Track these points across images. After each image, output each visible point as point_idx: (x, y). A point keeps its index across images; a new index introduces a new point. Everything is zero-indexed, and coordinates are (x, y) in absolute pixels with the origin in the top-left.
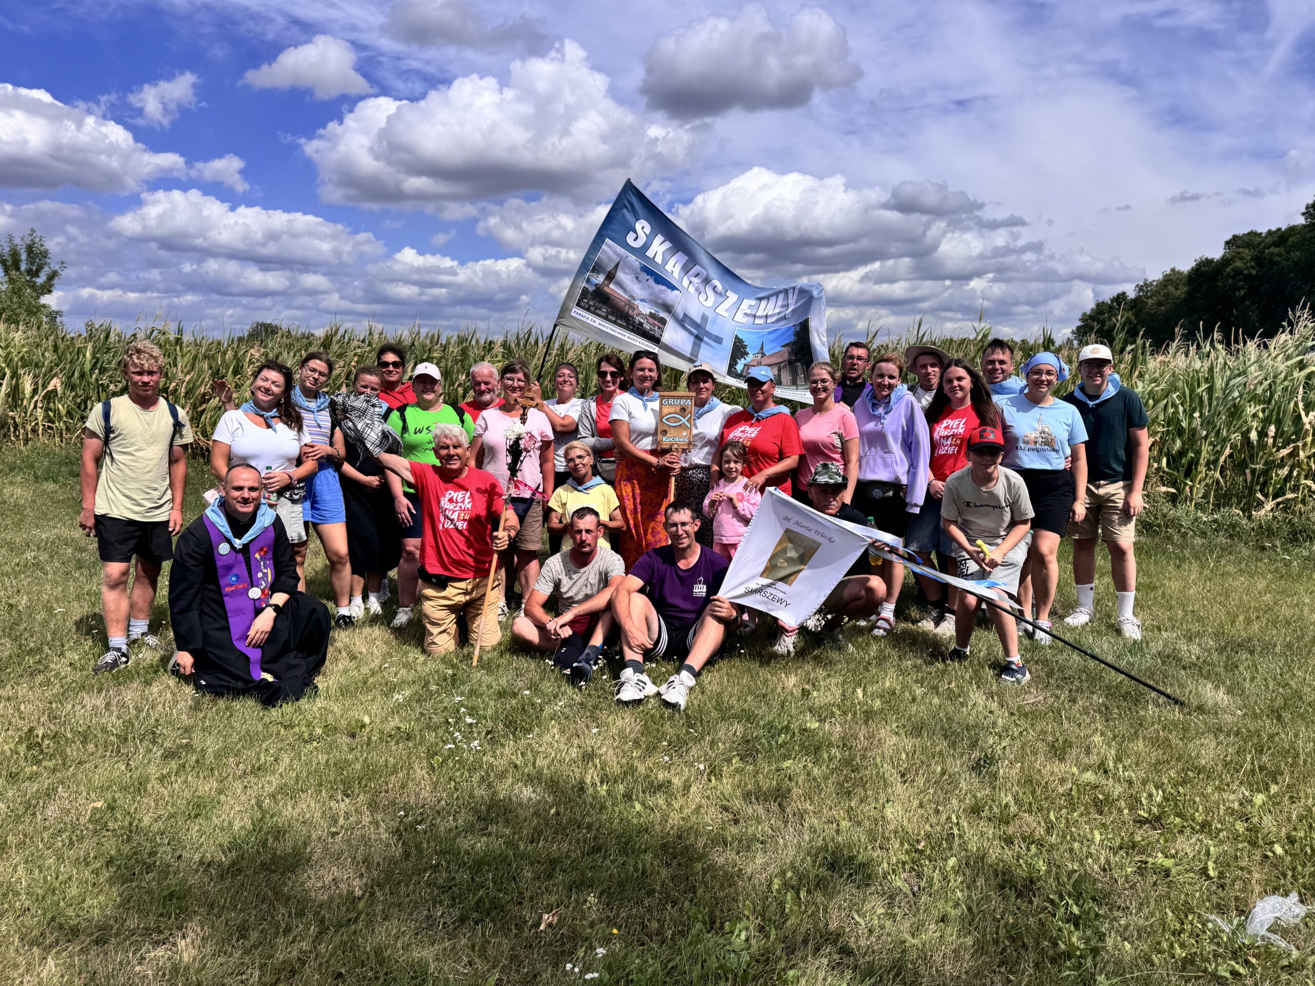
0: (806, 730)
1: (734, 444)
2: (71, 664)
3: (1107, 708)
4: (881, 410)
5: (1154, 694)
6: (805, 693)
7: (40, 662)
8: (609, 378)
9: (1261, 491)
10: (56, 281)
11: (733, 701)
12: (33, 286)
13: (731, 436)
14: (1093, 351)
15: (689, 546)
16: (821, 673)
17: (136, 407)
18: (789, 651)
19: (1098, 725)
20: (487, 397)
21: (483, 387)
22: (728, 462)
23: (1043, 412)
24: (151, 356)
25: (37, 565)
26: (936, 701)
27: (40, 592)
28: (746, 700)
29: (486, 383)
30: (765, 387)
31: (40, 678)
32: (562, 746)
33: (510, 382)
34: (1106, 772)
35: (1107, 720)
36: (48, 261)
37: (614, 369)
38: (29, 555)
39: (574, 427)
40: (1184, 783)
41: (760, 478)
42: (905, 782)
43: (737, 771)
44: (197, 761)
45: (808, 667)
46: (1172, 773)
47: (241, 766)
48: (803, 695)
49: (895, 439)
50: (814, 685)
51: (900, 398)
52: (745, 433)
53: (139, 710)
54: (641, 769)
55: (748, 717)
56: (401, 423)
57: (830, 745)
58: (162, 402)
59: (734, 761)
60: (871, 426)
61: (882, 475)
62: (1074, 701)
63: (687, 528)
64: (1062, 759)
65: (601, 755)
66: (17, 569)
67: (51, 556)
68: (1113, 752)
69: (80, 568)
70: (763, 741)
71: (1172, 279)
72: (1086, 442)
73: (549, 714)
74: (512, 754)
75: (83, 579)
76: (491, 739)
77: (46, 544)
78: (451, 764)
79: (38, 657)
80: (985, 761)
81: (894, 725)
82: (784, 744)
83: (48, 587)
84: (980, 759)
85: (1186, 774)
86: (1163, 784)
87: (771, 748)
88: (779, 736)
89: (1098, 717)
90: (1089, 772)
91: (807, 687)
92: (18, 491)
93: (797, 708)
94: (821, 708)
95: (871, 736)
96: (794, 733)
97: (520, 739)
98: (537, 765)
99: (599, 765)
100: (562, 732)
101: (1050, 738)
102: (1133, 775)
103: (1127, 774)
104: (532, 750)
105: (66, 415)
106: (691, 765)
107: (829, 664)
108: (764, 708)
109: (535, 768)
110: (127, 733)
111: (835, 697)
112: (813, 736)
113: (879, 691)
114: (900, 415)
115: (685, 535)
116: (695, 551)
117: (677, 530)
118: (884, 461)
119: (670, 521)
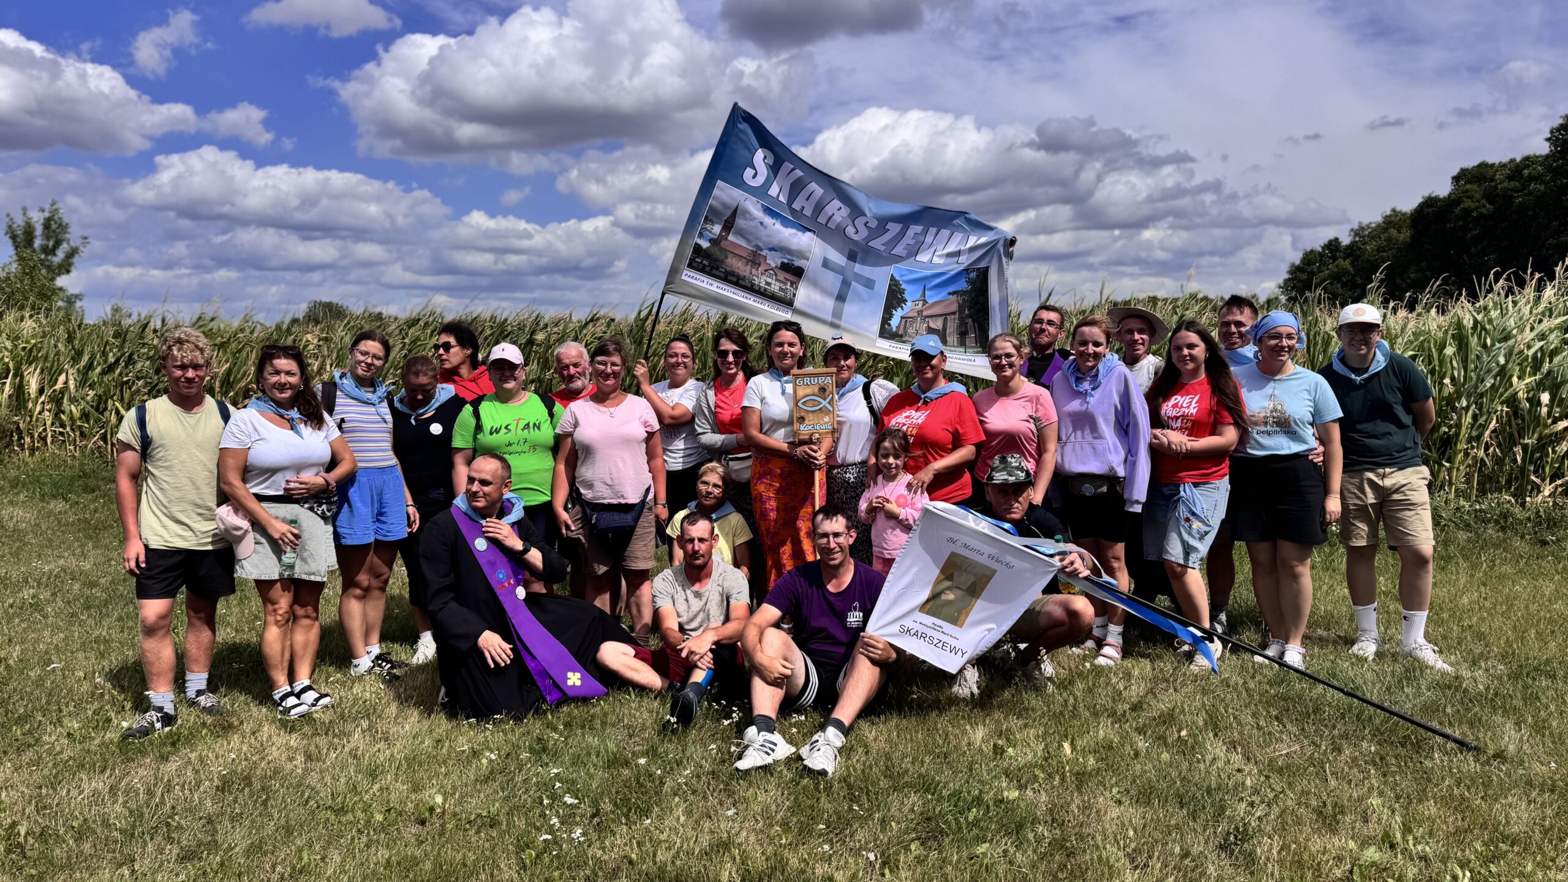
0: (1002, 801)
1: (893, 433)
2: (69, 734)
3: (1382, 759)
4: (1086, 386)
5: (1439, 739)
6: (998, 751)
7: (30, 732)
8: (731, 358)
9: (1535, 472)
10: (76, 259)
11: (907, 763)
13: (893, 422)
14: (1357, 313)
15: (841, 564)
16: (1014, 722)
17: (177, 409)
18: (972, 693)
19: (1374, 781)
20: (578, 384)
21: (572, 370)
22: (886, 456)
23: (1277, 385)
24: (197, 347)
25: (37, 606)
26: (1165, 756)
27: (37, 641)
28: (922, 762)
29: (576, 365)
30: (934, 362)
31: (29, 754)
32: (690, 833)
33: (602, 367)
34: (1392, 846)
35: (1385, 775)
36: (67, 236)
38: (27, 593)
39: (689, 417)
40: (1494, 858)
41: (927, 475)
42: (1136, 868)
43: (920, 861)
44: (222, 864)
45: (997, 715)
46: (1478, 846)
47: (279, 869)
48: (995, 753)
49: (1106, 420)
50: (1008, 740)
51: (1110, 370)
52: (909, 419)
53: (150, 793)
54: (794, 862)
55: (926, 786)
56: (473, 421)
57: (1035, 821)
58: (210, 402)
59: (913, 847)
60: (1075, 405)
61: (1093, 467)
62: (1338, 750)
63: (841, 540)
64: (1334, 831)
65: (740, 844)
66: (11, 611)
67: (54, 594)
68: (1398, 819)
69: (89, 608)
70: (950, 817)
71: (1393, 221)
72: (1340, 420)
73: (672, 788)
74: (626, 844)
75: (91, 622)
76: (598, 824)
77: (49, 578)
78: (547, 860)
79: (27, 727)
80: (1236, 837)
81: (1115, 790)
82: (976, 823)
83: (46, 633)
84: (1229, 834)
85: (1497, 847)
86: (1470, 862)
87: (960, 829)
88: (969, 810)
89: (1372, 771)
90: (1372, 849)
91: (1000, 742)
92: (19, 513)
93: (990, 771)
94: (1019, 770)
95: (1086, 808)
96: (988, 807)
97: (635, 823)
98: (658, 860)
99: (738, 857)
100: (689, 813)
101: (1314, 803)
102: (1427, 849)
103: (1419, 848)
104: (651, 840)
105: (80, 419)
106: (857, 853)
107: (1023, 712)
108: (947, 772)
109: (655, 863)
110: (134, 827)
111: (1035, 755)
112: (1013, 810)
113: (1092, 743)
114: (1111, 391)
115: (838, 549)
116: (848, 569)
117: (828, 543)
118: (1094, 448)
119: (820, 531)
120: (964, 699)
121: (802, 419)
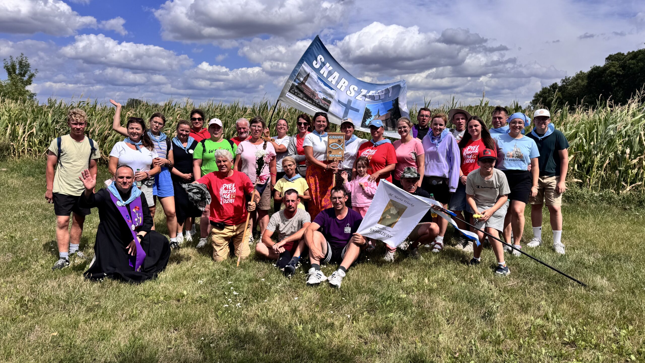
0: (400, 298)
1: (363, 158)
2: (41, 265)
3: (548, 288)
4: (436, 141)
5: (571, 281)
6: (400, 280)
7: (26, 264)
8: (303, 126)
9: (624, 180)
10: (33, 79)
11: (364, 284)
12: (22, 82)
13: (362, 154)
14: (540, 112)
15: (342, 209)
16: (407, 270)
17: (74, 140)
18: (391, 260)
19: (544, 296)
20: (244, 135)
21: (242, 130)
22: (360, 167)
23: (518, 142)
24: (81, 115)
25: (25, 217)
26: (464, 284)
27: (26, 230)
28: (370, 284)
29: (244, 128)
30: (379, 130)
31: (26, 272)
32: (281, 306)
33: (255, 128)
34: (548, 319)
35: (548, 294)
36: (29, 69)
37: (305, 121)
38: (21, 212)
39: (286, 150)
40: (585, 325)
41: (376, 175)
42: (449, 324)
43: (367, 318)
44: (103, 313)
45: (401, 267)
46: (581, 320)
47: (124, 316)
48: (398, 281)
49: (443, 155)
50: (404, 276)
51: (445, 135)
52: (369, 153)
53: (74, 288)
54: (319, 317)
55: (372, 292)
56: (202, 148)
57: (412, 306)
58: (86, 138)
59: (365, 313)
60: (431, 149)
61: (437, 174)
62: (532, 284)
63: (341, 200)
64: (526, 313)
65: (299, 310)
66: (15, 219)
67: (31, 213)
68: (551, 309)
69: (46, 219)
70: (379, 303)
71: (580, 76)
72: (538, 157)
73: (274, 290)
74: (256, 310)
75: (47, 224)
76: (246, 302)
77: (29, 207)
78: (226, 315)
79: (25, 262)
80: (488, 314)
81: (443, 296)
82: (389, 305)
83: (30, 228)
84: (485, 313)
85: (587, 320)
86: (576, 325)
87: (383, 307)
88: (387, 301)
89: (544, 292)
90: (539, 319)
91: (400, 277)
92: (15, 181)
93: (395, 288)
94: (407, 287)
95: (432, 301)
96: (394, 300)
97: (260, 302)
98: (268, 315)
99: (298, 315)
100: (280, 299)
101: (520, 303)
102: (561, 321)
103: (558, 320)
104: (266, 308)
105: (38, 144)
106: (344, 315)
107: (411, 266)
108: (380, 287)
109: (267, 317)
110: (68, 299)
111: (414, 282)
112: (403, 301)
113: (436, 279)
114: (445, 144)
115: (340, 203)
116: (345, 211)
117: (336, 201)
118: (438, 166)
119: (333, 196)
120: (388, 261)
121: (330, 152)
